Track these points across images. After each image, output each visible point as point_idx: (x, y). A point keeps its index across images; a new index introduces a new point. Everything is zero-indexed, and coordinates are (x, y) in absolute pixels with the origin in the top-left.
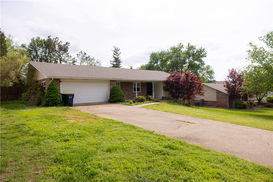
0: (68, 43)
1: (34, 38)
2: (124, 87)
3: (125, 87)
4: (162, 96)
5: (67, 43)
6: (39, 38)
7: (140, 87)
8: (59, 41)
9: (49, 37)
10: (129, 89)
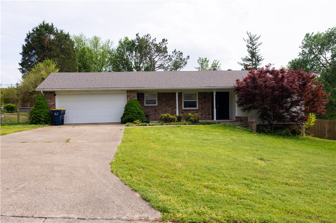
0: (166, 40)
1: (121, 39)
2: (164, 100)
3: (166, 100)
4: (237, 115)
5: (164, 40)
6: (127, 39)
7: (197, 101)
8: (152, 39)
9: (137, 35)
10: (175, 104)
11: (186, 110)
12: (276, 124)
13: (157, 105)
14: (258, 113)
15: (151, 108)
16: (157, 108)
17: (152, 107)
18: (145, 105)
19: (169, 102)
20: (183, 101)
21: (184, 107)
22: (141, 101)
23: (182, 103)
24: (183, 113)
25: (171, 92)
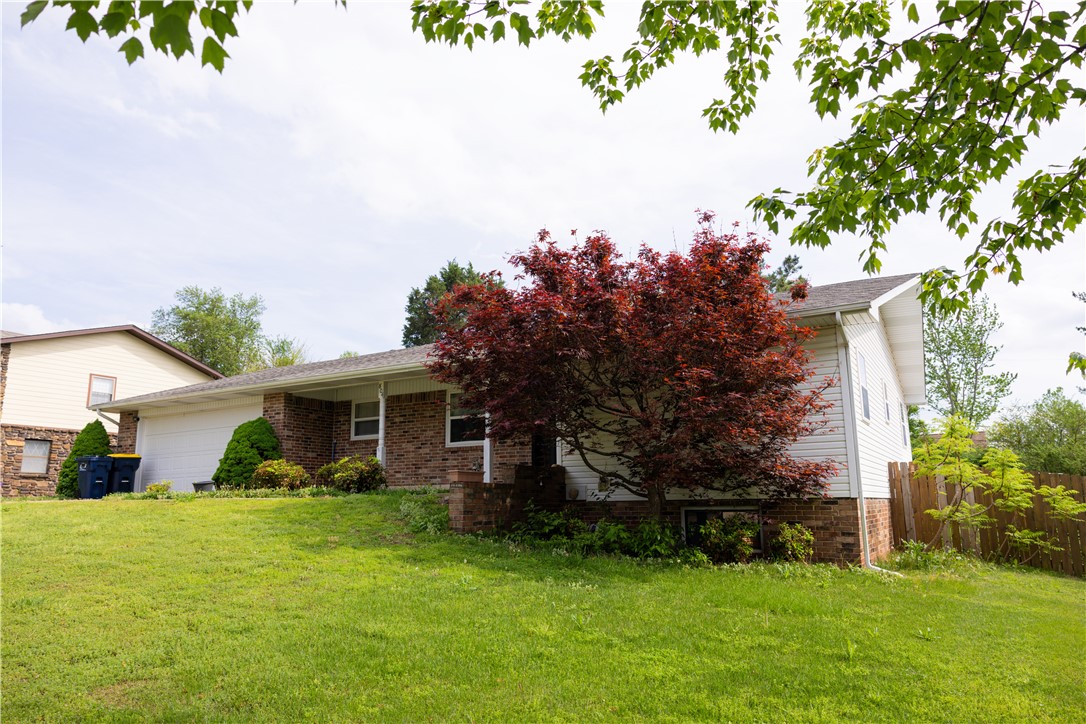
10: (425, 431)
11: (454, 451)
15: (364, 445)
17: (366, 442)
18: (351, 439)
20: (449, 419)
21: (452, 441)
22: (343, 427)
23: (444, 426)
24: (447, 459)
25: (415, 392)
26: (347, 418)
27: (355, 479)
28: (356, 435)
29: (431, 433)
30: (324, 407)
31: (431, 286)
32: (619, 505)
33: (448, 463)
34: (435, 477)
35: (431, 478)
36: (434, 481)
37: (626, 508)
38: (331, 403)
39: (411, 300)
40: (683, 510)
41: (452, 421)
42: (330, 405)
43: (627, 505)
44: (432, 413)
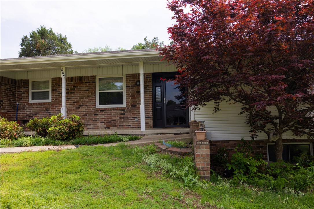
10: (83, 98)
11: (102, 110)
12: (292, 138)
13: (50, 100)
14: (241, 113)
15: (39, 106)
16: (50, 107)
17: (41, 104)
18: (31, 101)
19: (72, 95)
20: (98, 92)
21: (100, 104)
22: (23, 95)
23: (95, 96)
24: (97, 115)
25: (74, 76)
26: (26, 89)
27: (66, 131)
28: (33, 99)
29: (87, 100)
30: (10, 82)
31: (33, 36)
32: (230, 143)
33: (98, 117)
34: (90, 125)
35: (87, 125)
36: (89, 126)
37: (235, 144)
38: (14, 80)
39: (23, 40)
40: (268, 144)
41: (100, 93)
42: (14, 81)
43: (236, 143)
44: (87, 89)
